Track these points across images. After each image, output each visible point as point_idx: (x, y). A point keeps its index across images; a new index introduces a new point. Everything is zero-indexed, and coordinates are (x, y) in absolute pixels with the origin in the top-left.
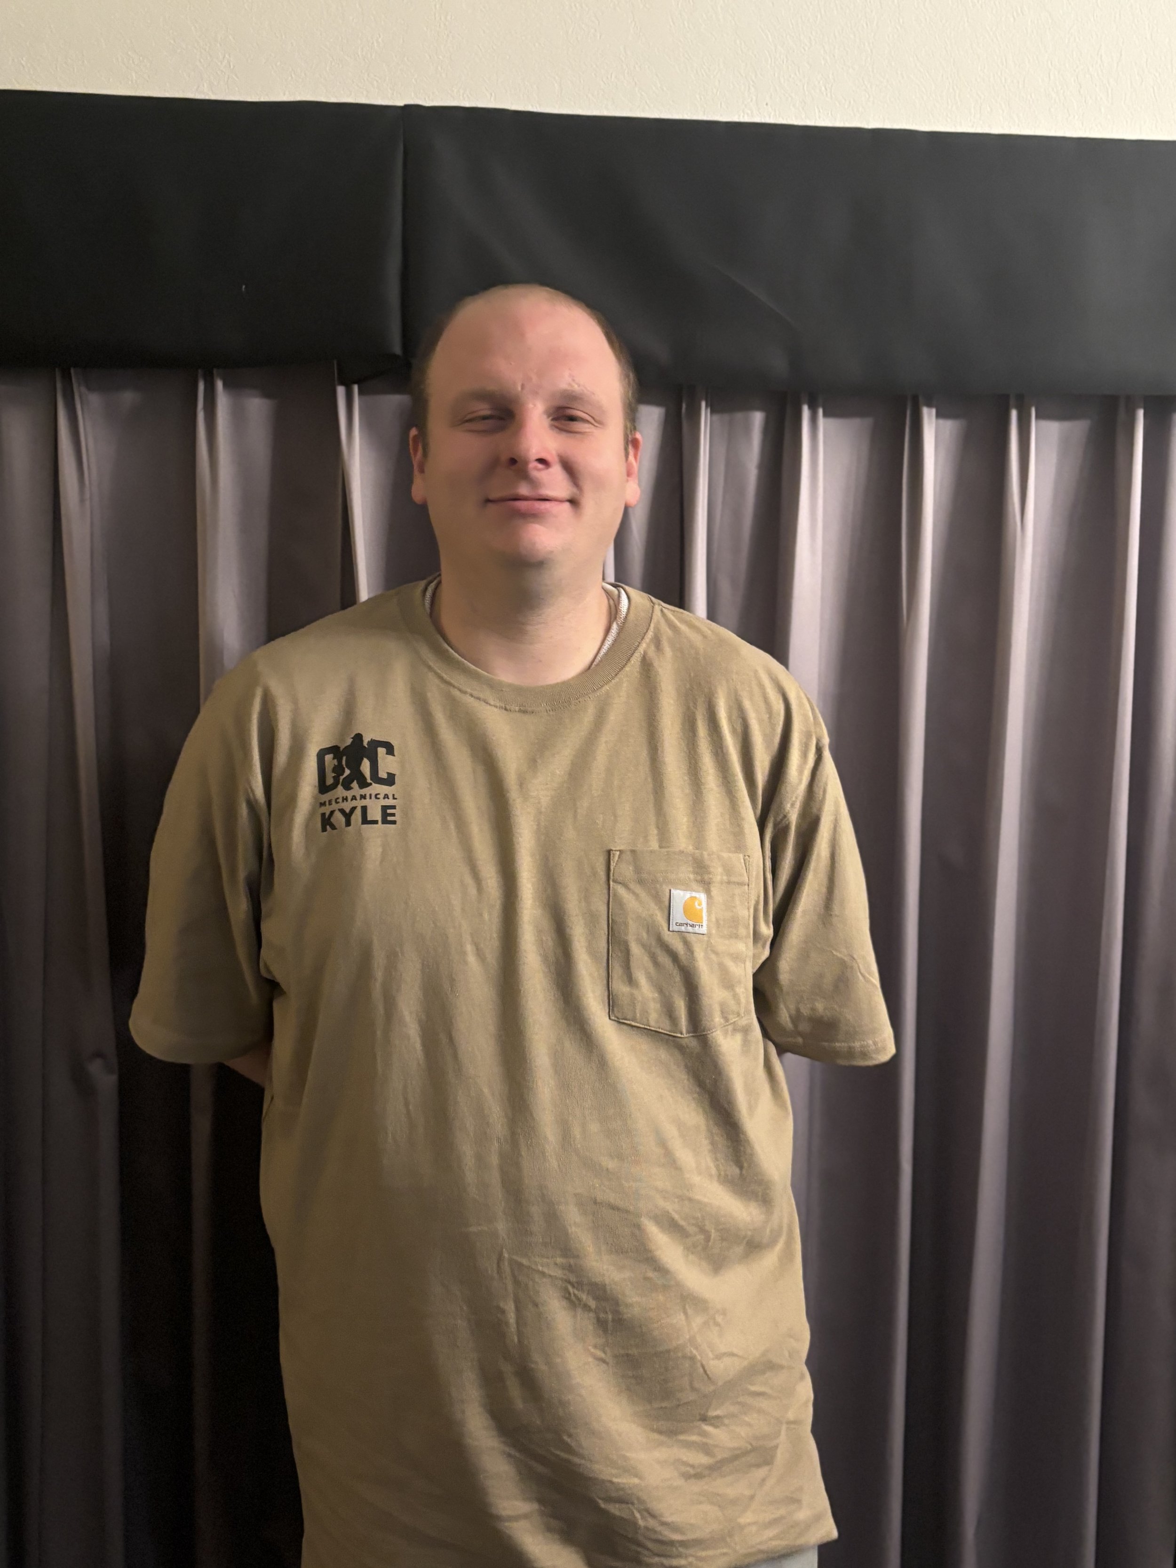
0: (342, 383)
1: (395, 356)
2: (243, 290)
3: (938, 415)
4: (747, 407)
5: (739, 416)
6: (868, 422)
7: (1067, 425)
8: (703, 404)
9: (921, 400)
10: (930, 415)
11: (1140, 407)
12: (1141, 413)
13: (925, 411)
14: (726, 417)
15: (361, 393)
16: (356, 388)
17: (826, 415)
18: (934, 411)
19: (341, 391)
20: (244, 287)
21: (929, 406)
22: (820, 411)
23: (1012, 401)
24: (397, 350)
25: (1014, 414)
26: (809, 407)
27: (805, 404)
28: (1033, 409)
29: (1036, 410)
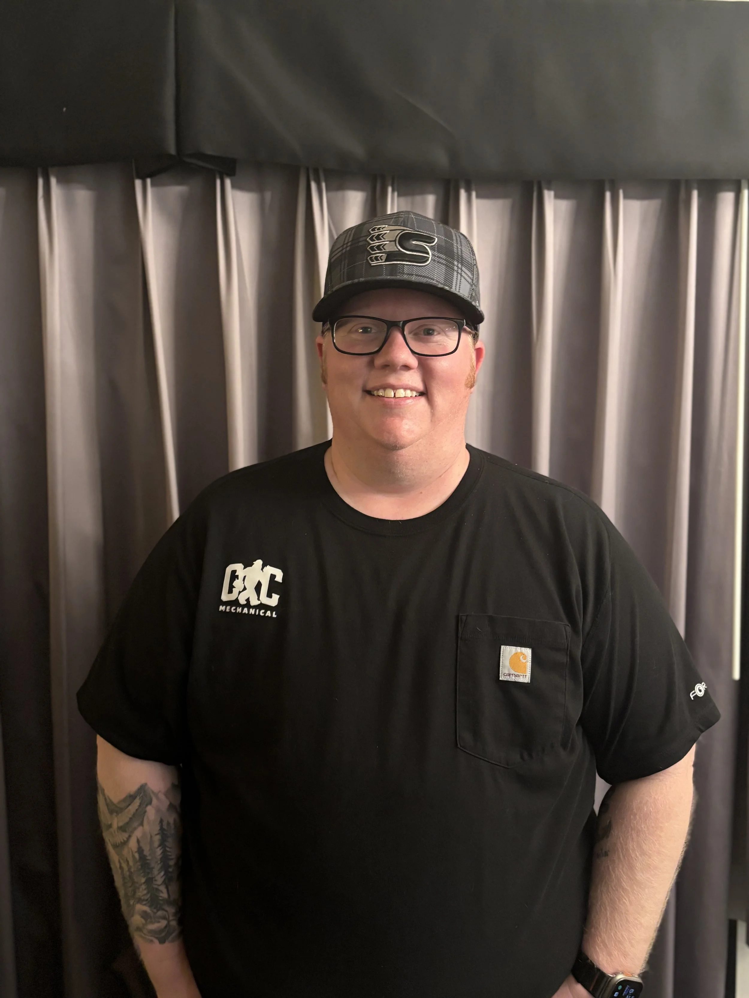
0: (139, 177)
1: (171, 156)
3: (556, 197)
4: (423, 192)
5: (418, 198)
6: (506, 201)
7: (646, 203)
8: (390, 189)
9: (543, 185)
10: (550, 196)
11: (695, 189)
12: (695, 193)
13: (546, 193)
14: (409, 199)
15: (153, 185)
16: (149, 181)
17: (478, 197)
18: (552, 193)
19: (138, 183)
20: (64, 109)
21: (549, 189)
22: (474, 194)
23: (607, 186)
24: (173, 151)
25: (608, 195)
26: (465, 191)
27: (462, 188)
28: (621, 192)
29: (624, 192)
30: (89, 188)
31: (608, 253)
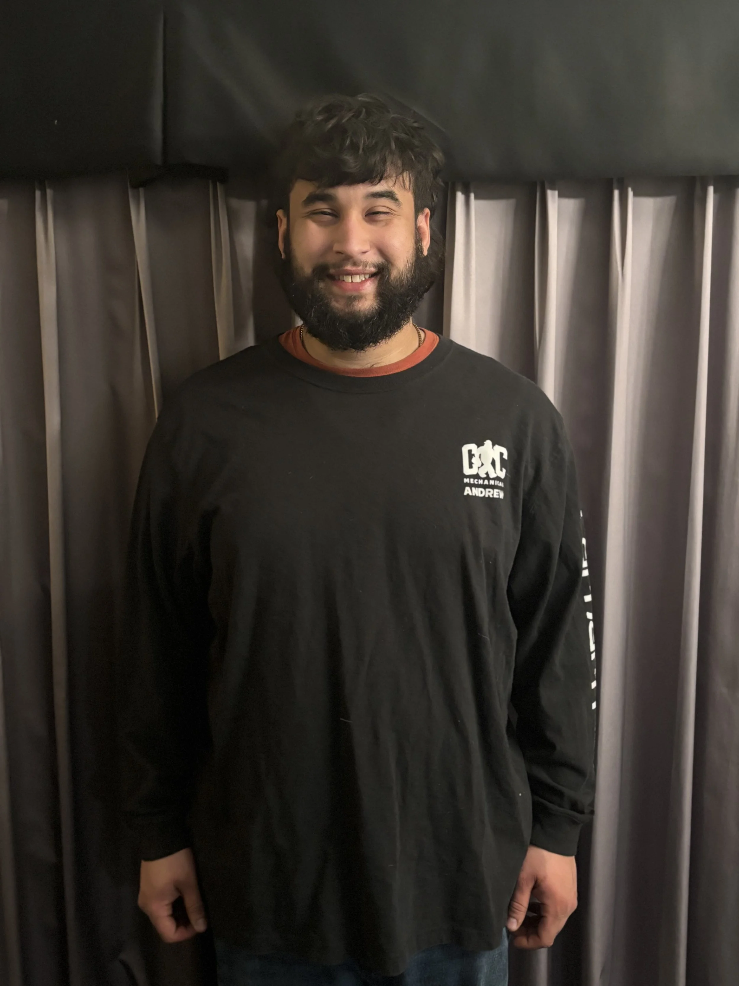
2: (56, 123)
3: (560, 196)
6: (511, 202)
7: (659, 200)
9: (546, 185)
10: (553, 196)
11: (710, 185)
12: (711, 189)
13: (549, 193)
17: (476, 198)
18: (556, 193)
20: (56, 121)
21: (553, 189)
22: (472, 196)
23: (615, 185)
25: (616, 193)
26: (463, 193)
27: (459, 191)
28: (630, 190)
29: (633, 190)
31: (616, 255)
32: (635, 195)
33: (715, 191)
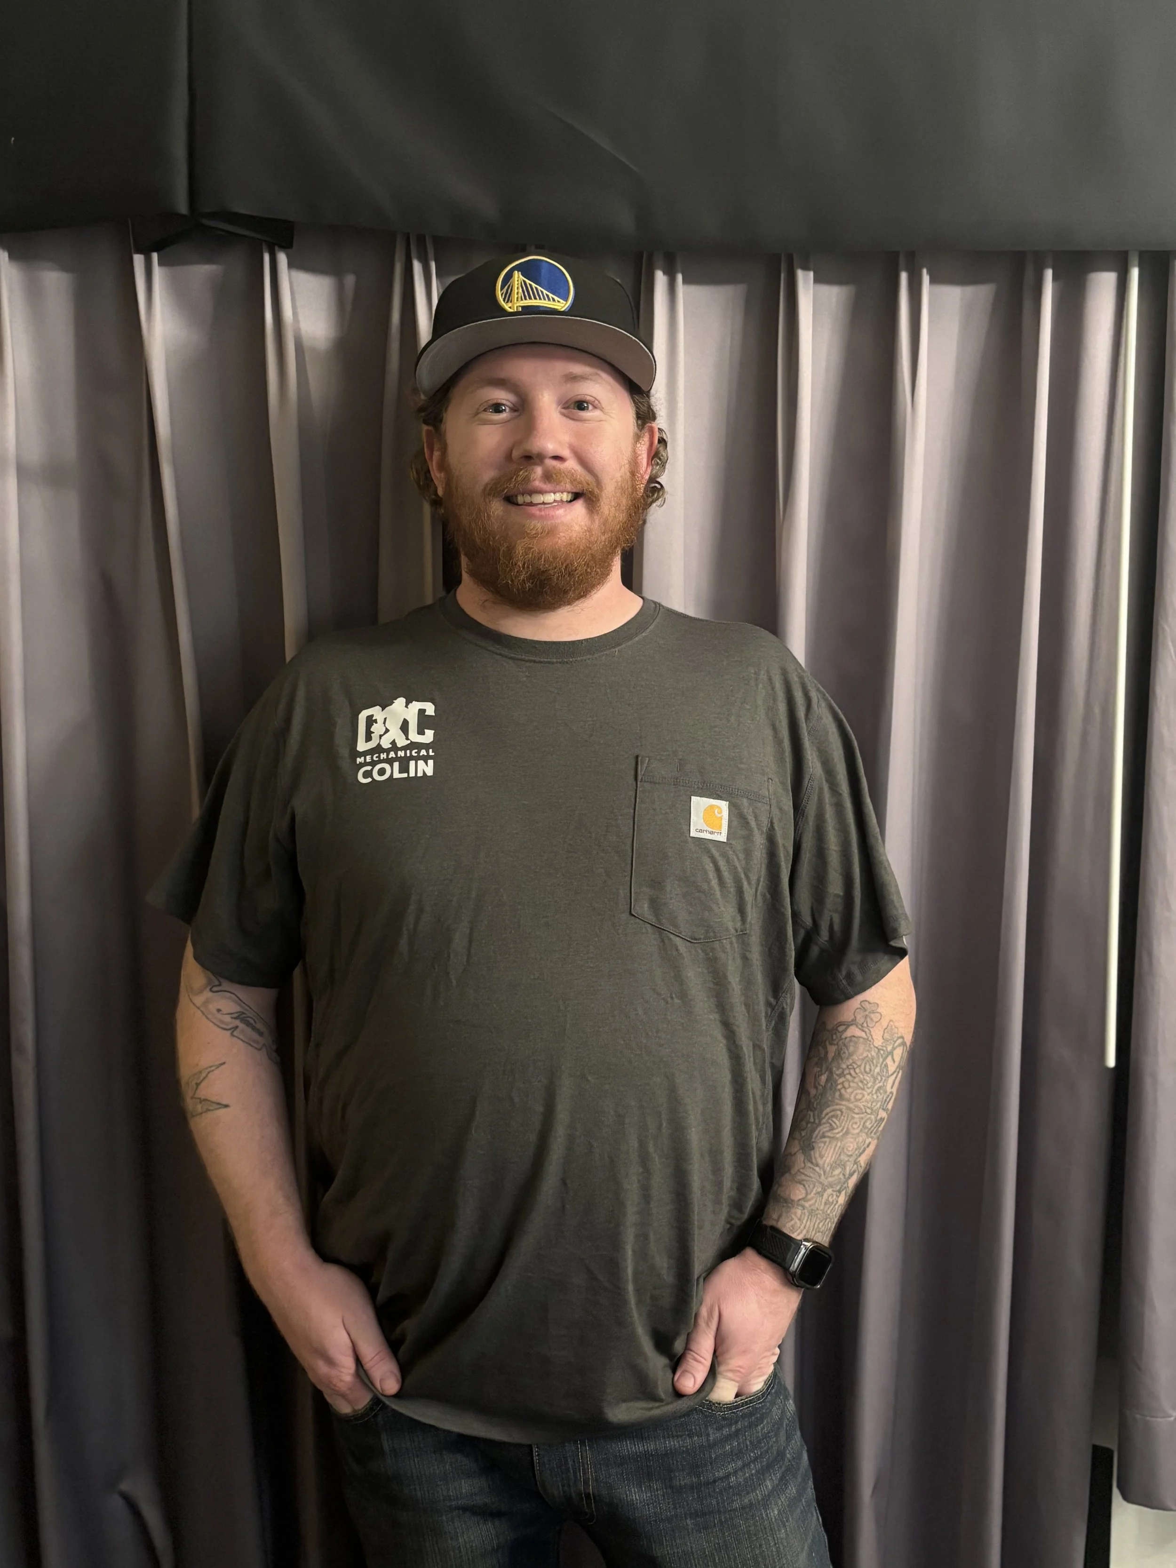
0: (139, 252)
1: (183, 216)
2: (12, 142)
3: (817, 280)
6: (741, 289)
7: (970, 290)
9: (795, 264)
10: (806, 281)
11: (1047, 267)
12: (1049, 274)
13: (800, 274)
15: (162, 262)
16: (155, 256)
17: (686, 281)
18: (811, 274)
19: (138, 260)
20: (13, 139)
21: (806, 268)
22: (680, 277)
23: (902, 261)
24: (183, 208)
25: (904, 277)
26: (664, 273)
27: (659, 269)
28: (925, 271)
29: (929, 273)
30: (65, 268)
31: (902, 373)
32: (933, 281)
33: (1055, 278)
